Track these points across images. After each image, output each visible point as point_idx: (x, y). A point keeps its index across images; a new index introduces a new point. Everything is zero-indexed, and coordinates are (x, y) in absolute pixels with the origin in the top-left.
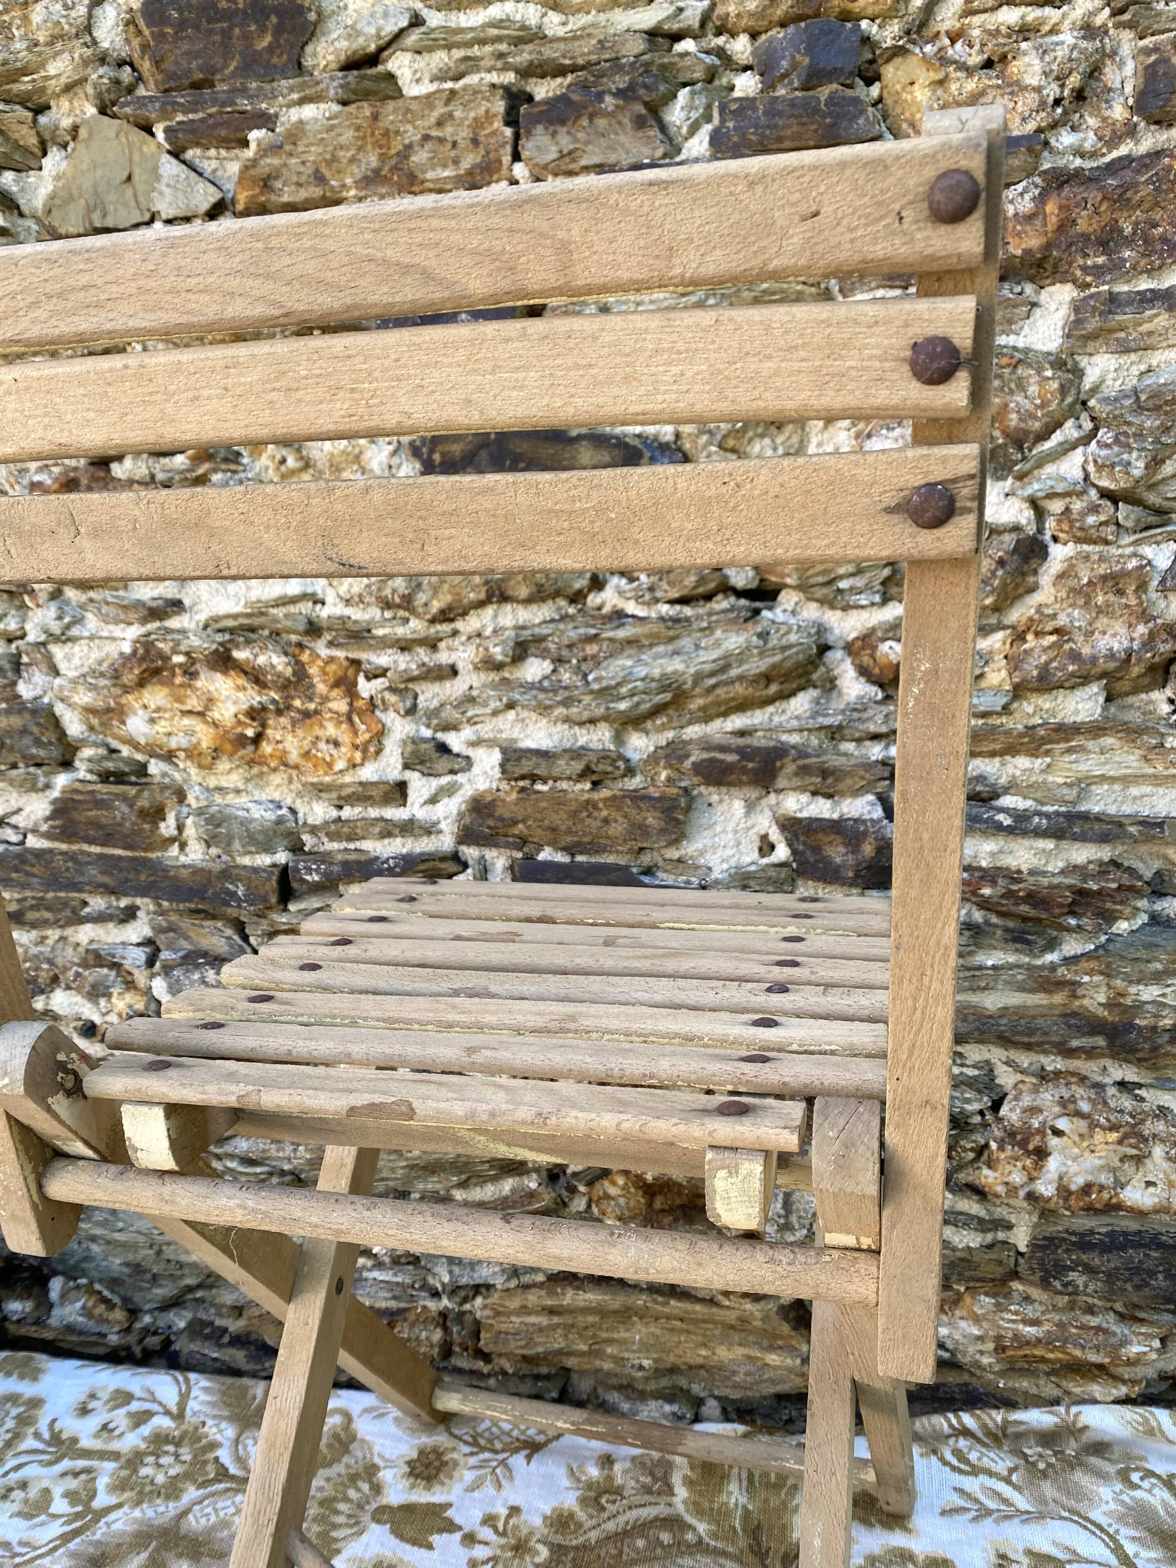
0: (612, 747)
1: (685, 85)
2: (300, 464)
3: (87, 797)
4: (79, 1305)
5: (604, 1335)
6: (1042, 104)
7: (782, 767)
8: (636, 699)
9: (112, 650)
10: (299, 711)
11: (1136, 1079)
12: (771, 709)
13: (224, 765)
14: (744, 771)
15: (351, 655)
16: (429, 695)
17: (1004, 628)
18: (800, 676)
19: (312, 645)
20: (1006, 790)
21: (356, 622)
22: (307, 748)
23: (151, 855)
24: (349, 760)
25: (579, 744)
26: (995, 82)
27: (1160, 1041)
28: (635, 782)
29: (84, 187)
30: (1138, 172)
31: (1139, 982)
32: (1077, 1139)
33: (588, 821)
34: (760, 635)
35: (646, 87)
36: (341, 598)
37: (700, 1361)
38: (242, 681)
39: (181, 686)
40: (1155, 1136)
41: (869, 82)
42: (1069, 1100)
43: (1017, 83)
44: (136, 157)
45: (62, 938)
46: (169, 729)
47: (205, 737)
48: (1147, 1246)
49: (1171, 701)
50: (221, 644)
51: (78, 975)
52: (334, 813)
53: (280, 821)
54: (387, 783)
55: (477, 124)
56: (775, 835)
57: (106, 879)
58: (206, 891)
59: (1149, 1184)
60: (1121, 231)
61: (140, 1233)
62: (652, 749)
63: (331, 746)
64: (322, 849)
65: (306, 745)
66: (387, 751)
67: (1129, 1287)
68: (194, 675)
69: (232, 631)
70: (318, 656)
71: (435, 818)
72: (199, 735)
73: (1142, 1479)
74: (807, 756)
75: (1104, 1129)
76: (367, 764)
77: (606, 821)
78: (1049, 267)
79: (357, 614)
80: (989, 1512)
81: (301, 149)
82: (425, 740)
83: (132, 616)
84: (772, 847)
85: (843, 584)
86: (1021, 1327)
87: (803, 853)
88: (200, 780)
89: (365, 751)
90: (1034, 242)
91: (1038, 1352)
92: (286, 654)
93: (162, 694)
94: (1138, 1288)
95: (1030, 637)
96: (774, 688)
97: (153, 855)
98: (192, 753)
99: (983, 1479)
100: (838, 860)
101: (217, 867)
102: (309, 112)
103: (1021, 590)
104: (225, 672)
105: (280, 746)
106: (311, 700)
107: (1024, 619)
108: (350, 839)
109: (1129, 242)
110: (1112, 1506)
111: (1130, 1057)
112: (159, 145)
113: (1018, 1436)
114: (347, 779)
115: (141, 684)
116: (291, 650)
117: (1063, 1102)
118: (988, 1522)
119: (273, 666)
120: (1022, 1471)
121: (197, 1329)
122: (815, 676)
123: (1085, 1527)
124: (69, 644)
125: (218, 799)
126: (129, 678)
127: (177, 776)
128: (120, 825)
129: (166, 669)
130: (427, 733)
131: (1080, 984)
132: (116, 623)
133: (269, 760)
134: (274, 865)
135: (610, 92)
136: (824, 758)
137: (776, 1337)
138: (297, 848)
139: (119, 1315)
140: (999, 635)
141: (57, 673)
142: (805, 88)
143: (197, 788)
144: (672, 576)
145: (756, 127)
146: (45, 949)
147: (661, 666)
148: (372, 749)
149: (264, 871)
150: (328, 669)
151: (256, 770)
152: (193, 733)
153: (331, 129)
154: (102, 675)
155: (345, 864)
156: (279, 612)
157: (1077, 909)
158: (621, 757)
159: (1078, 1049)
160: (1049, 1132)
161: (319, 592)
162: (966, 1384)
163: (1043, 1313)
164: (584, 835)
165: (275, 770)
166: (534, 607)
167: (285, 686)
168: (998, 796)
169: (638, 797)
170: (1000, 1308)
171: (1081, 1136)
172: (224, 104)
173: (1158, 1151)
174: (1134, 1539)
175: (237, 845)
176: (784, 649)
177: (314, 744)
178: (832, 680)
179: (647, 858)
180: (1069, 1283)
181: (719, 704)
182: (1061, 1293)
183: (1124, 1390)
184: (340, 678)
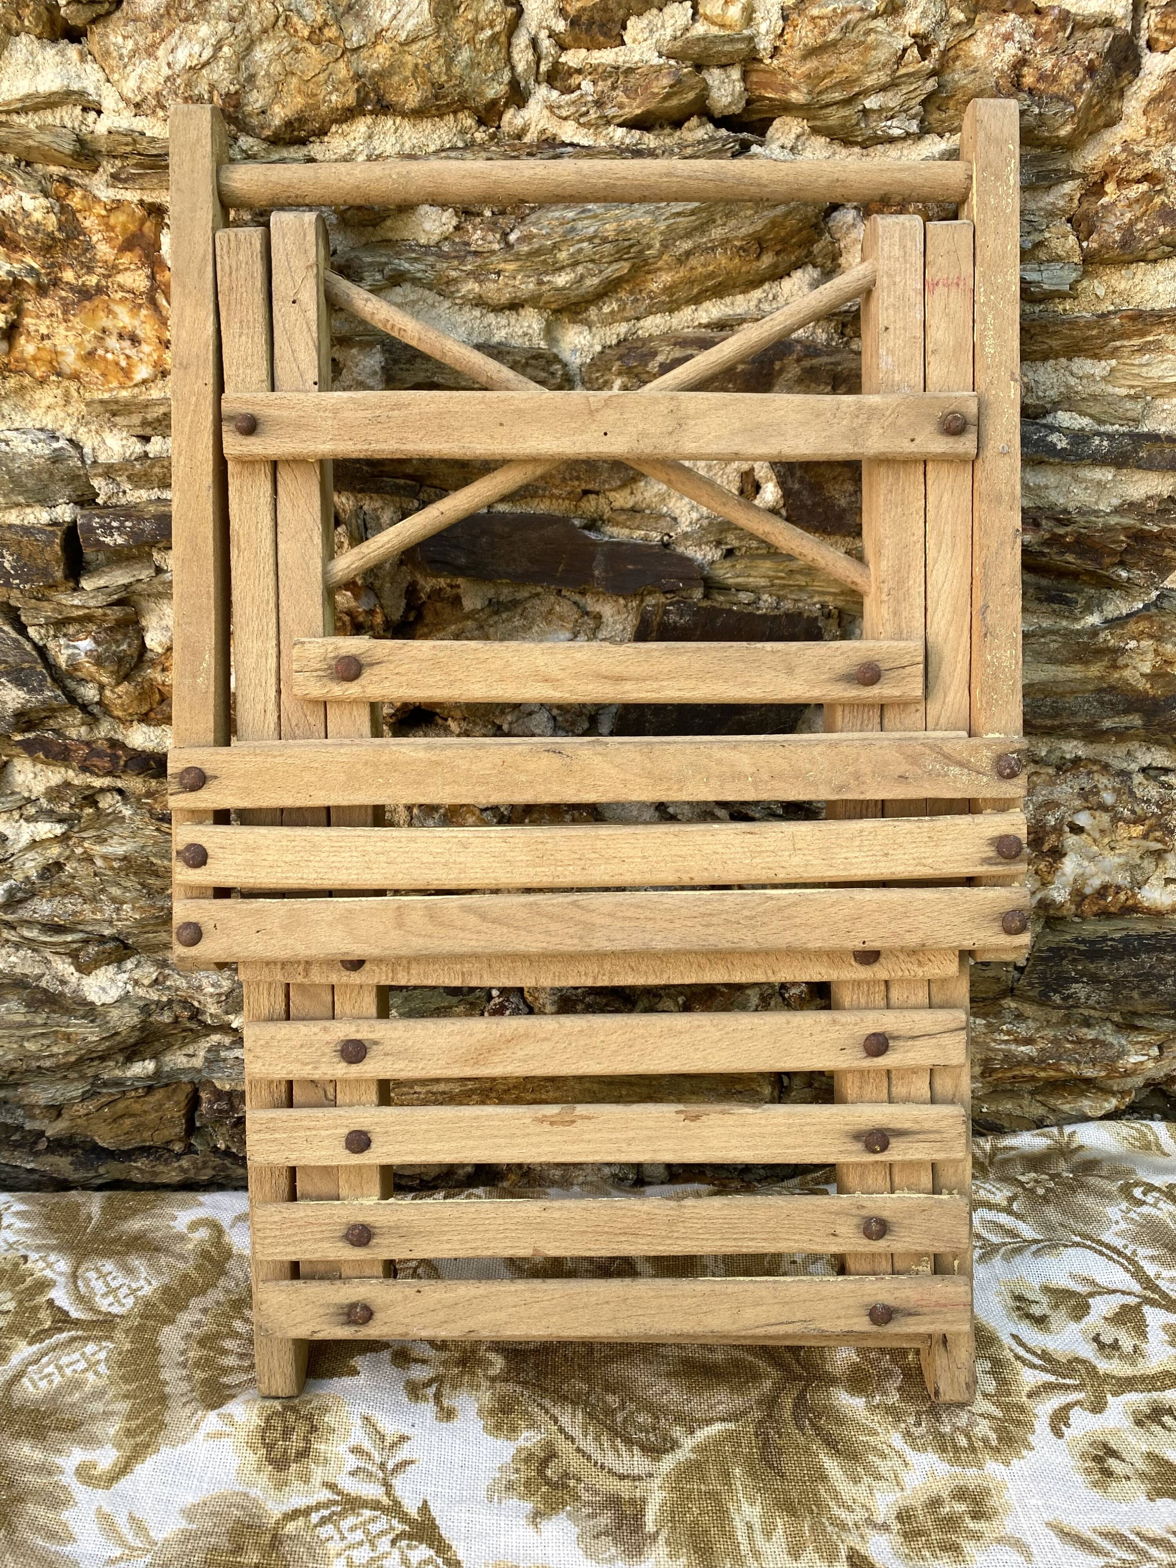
0: (543, 345)
7: (782, 370)
8: (580, 269)
10: (72, 288)
11: (1166, 763)
12: (757, 294)
15: (148, 199)
17: (1073, 176)
18: (799, 244)
19: (86, 181)
20: (1056, 406)
21: (153, 140)
22: (89, 347)
24: (156, 366)
25: (495, 340)
32: (1097, 835)
36: (127, 101)
42: (1091, 791)
48: (1163, 949)
52: (138, 448)
53: (57, 458)
56: (763, 472)
59: (1169, 881)
62: (598, 348)
63: (128, 343)
64: (123, 501)
65: (88, 342)
67: (1135, 994)
70: (96, 200)
73: (1145, 1194)
74: (814, 354)
75: (1128, 822)
79: (153, 127)
80: (995, 1248)
84: (757, 488)
85: (871, 102)
86: (1013, 1047)
87: (799, 493)
91: (1026, 1072)
92: (46, 195)
94: (1145, 995)
95: (1110, 187)
96: (767, 260)
100: (841, 501)
103: (1101, 121)
105: (47, 343)
106: (90, 270)
107: (1100, 164)
110: (1123, 1225)
113: (1006, 1162)
114: (155, 394)
116: (52, 188)
117: (1084, 794)
118: (997, 1260)
119: (26, 214)
120: (1021, 1199)
122: (816, 248)
123: (1102, 1254)
131: (1123, 651)
133: (32, 367)
134: (54, 523)
136: (838, 358)
138: (86, 499)
140: (1069, 187)
144: (632, 79)
147: (617, 219)
149: (41, 531)
150: (112, 221)
151: (12, 382)
155: (162, 520)
156: (29, 122)
157: (1128, 558)
158: (556, 359)
159: (1109, 731)
160: (1067, 829)
161: (91, 90)
163: (1037, 1030)
165: (42, 382)
166: (427, 125)
167: (48, 246)
168: (1046, 413)
170: (991, 1029)
171: (1102, 831)
174: (1153, 1258)
177: (100, 339)
178: (835, 256)
179: (590, 505)
180: (1069, 996)
181: (692, 282)
182: (1059, 1007)
183: (1112, 1104)
184: (134, 235)
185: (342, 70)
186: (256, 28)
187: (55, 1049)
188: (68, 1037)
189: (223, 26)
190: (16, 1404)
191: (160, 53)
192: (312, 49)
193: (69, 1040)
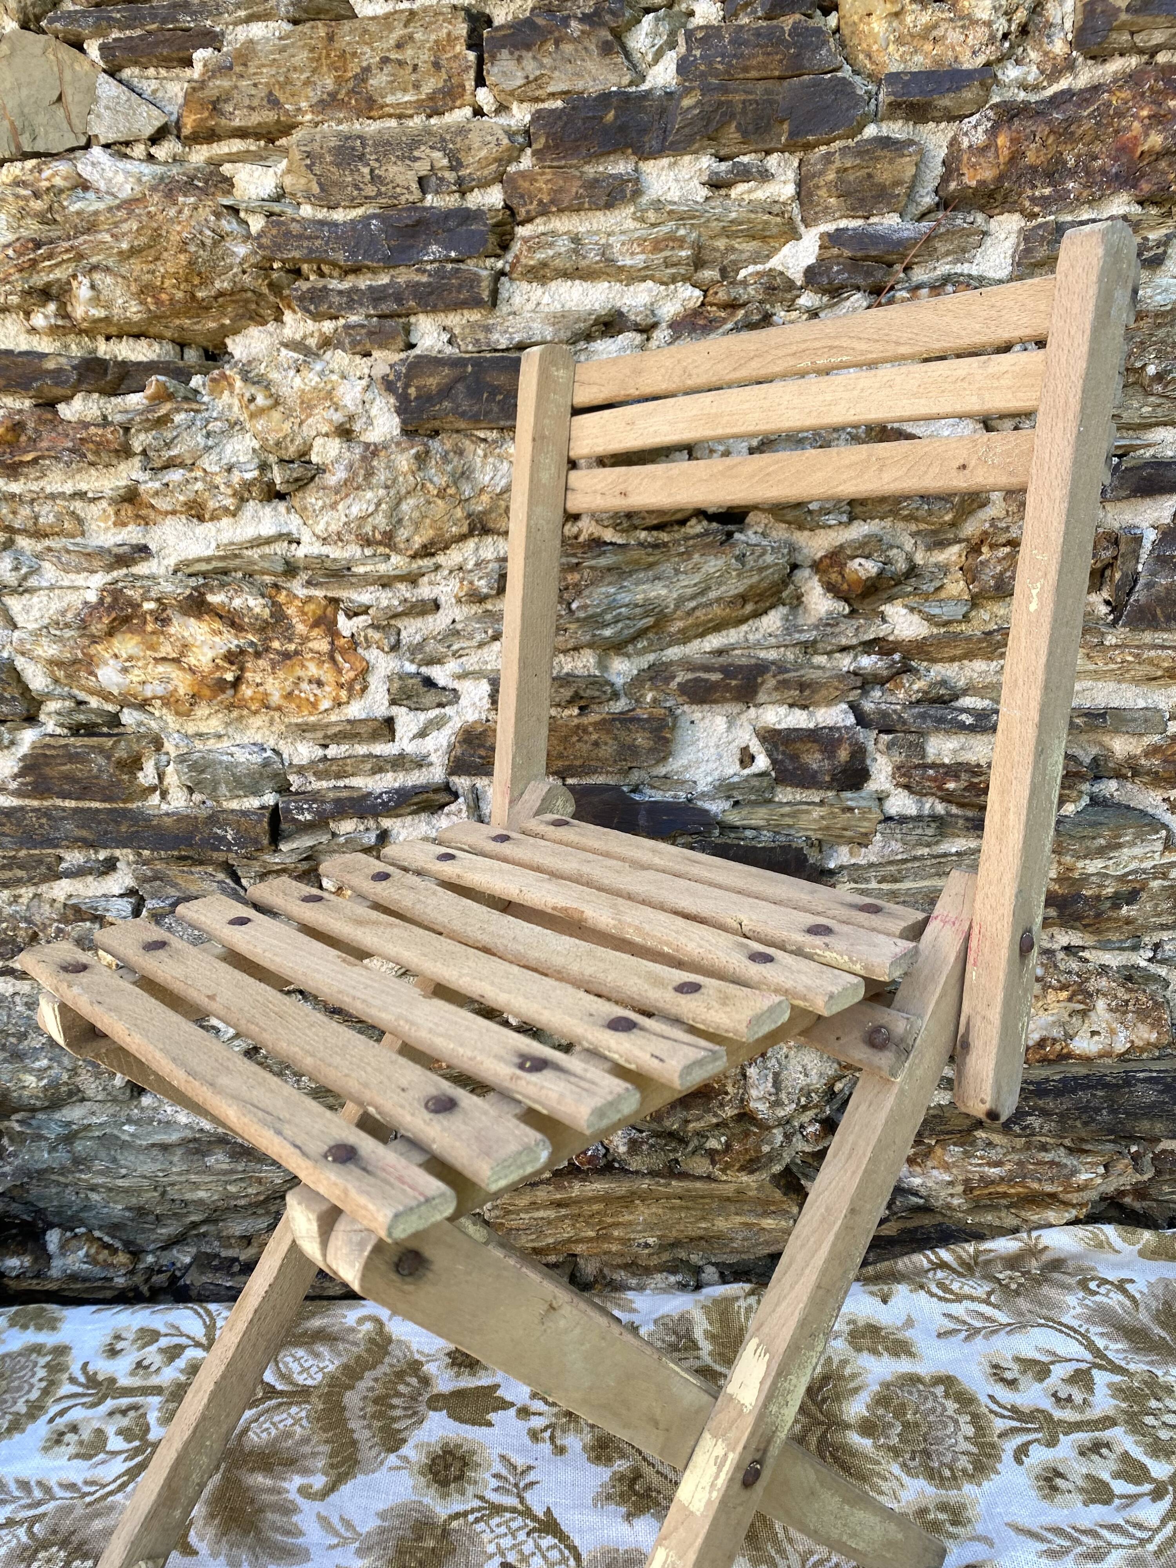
0: (597, 673)
1: (647, 11)
2: (269, 402)
3: (61, 752)
4: (81, 1253)
5: (609, 1220)
6: (992, 39)
7: (763, 683)
8: (620, 625)
9: (75, 600)
10: (278, 652)
11: (1081, 943)
12: (744, 628)
13: (202, 710)
14: (728, 688)
15: (330, 594)
16: (412, 630)
17: (960, 541)
18: (772, 595)
19: (288, 585)
20: (965, 692)
21: (335, 560)
22: (289, 689)
23: (129, 806)
24: (334, 700)
25: (565, 671)
26: (947, 15)
27: (1103, 908)
28: (620, 705)
29: (9, 106)
30: (1079, 106)
31: (1085, 857)
32: (1032, 1000)
33: (578, 745)
34: (737, 558)
35: (612, 12)
36: (318, 537)
37: (701, 1233)
38: (217, 625)
39: (153, 633)
40: (1098, 991)
41: (826, 12)
43: (969, 17)
44: (68, 76)
45: (36, 896)
46: (143, 678)
47: (182, 683)
48: (1094, 1087)
49: (1108, 603)
50: (194, 588)
51: (59, 931)
52: (320, 752)
53: (266, 763)
54: (375, 719)
55: (439, 47)
56: (755, 747)
57: (84, 833)
58: (193, 838)
59: (1094, 1033)
60: (1065, 163)
61: (145, 1177)
62: (635, 672)
63: (315, 686)
64: (310, 788)
65: (288, 685)
66: (372, 688)
67: (1078, 1124)
68: (166, 622)
69: (204, 575)
70: (296, 596)
71: (424, 751)
72: (175, 682)
73: (1099, 1286)
74: (787, 671)
75: (1055, 989)
76: (352, 702)
77: (596, 744)
78: (999, 197)
79: (335, 552)
80: (977, 1331)
81: (252, 70)
82: (411, 676)
83: (96, 563)
84: (753, 758)
85: (813, 506)
86: (986, 1169)
87: (782, 761)
88: (178, 727)
89: (350, 689)
90: (988, 174)
91: (1000, 1189)
92: (263, 596)
93: (134, 642)
94: (1085, 1124)
95: (985, 549)
96: (749, 608)
97: (133, 806)
98: (168, 701)
99: (967, 1304)
100: (815, 766)
101: (204, 813)
102: (257, 30)
103: (975, 505)
104: (199, 617)
105: (261, 689)
106: (290, 641)
107: (978, 533)
108: (338, 776)
109: (1072, 174)
110: (1079, 1310)
111: (1078, 924)
112: (93, 64)
113: (988, 1262)
114: (333, 718)
115: (110, 633)
116: (267, 591)
118: (979, 1339)
119: (250, 609)
120: (998, 1293)
121: (203, 1262)
122: (784, 595)
123: (1061, 1331)
124: (27, 596)
125: (198, 745)
126: (98, 627)
127: (153, 724)
128: (97, 777)
129: (137, 617)
130: (412, 668)
132: (78, 573)
133: (250, 704)
134: (263, 807)
135: (575, 17)
136: (802, 672)
137: (768, 1203)
138: (283, 789)
139: (122, 1258)
140: (955, 549)
141: (15, 627)
142: (768, 18)
143: (176, 735)
145: (723, 56)
146: (21, 908)
147: (644, 591)
148: (358, 687)
149: (254, 813)
150: (306, 609)
151: (235, 714)
152: (169, 680)
153: (282, 50)
154: (67, 625)
155: (337, 801)
156: (254, 554)
158: (606, 682)
161: (294, 531)
162: (940, 1224)
163: (1004, 1155)
164: (576, 758)
165: (255, 713)
167: (263, 628)
168: (957, 698)
169: (626, 719)
170: (967, 1155)
171: (1036, 997)
172: (164, 21)
173: (1101, 1004)
174: (1102, 1334)
175: (223, 789)
176: (761, 570)
177: (296, 684)
178: (799, 597)
179: (635, 777)
180: (1027, 1127)
181: (698, 626)
182: (1020, 1136)
183: (1074, 1212)
184: (320, 617)
185: (459, 513)
186: (403, 491)
187: (250, 1191)
188: (260, 1181)
189: (382, 492)
190: (247, 1449)
191: (340, 507)
192: (439, 502)
193: (260, 1183)
